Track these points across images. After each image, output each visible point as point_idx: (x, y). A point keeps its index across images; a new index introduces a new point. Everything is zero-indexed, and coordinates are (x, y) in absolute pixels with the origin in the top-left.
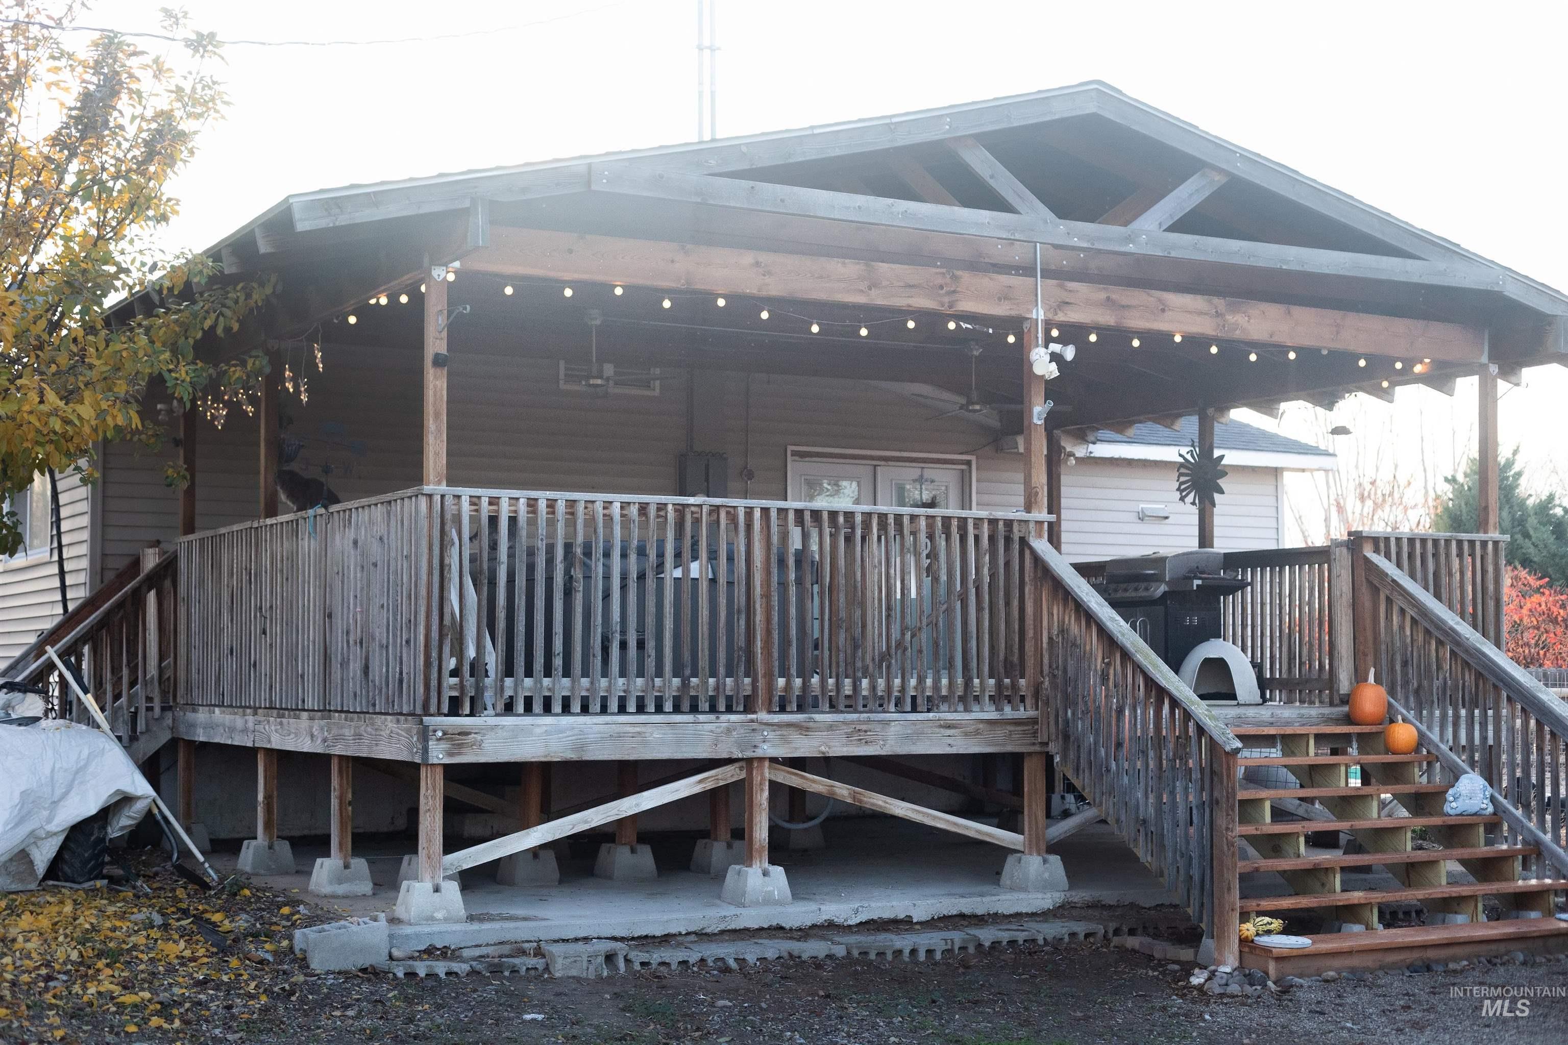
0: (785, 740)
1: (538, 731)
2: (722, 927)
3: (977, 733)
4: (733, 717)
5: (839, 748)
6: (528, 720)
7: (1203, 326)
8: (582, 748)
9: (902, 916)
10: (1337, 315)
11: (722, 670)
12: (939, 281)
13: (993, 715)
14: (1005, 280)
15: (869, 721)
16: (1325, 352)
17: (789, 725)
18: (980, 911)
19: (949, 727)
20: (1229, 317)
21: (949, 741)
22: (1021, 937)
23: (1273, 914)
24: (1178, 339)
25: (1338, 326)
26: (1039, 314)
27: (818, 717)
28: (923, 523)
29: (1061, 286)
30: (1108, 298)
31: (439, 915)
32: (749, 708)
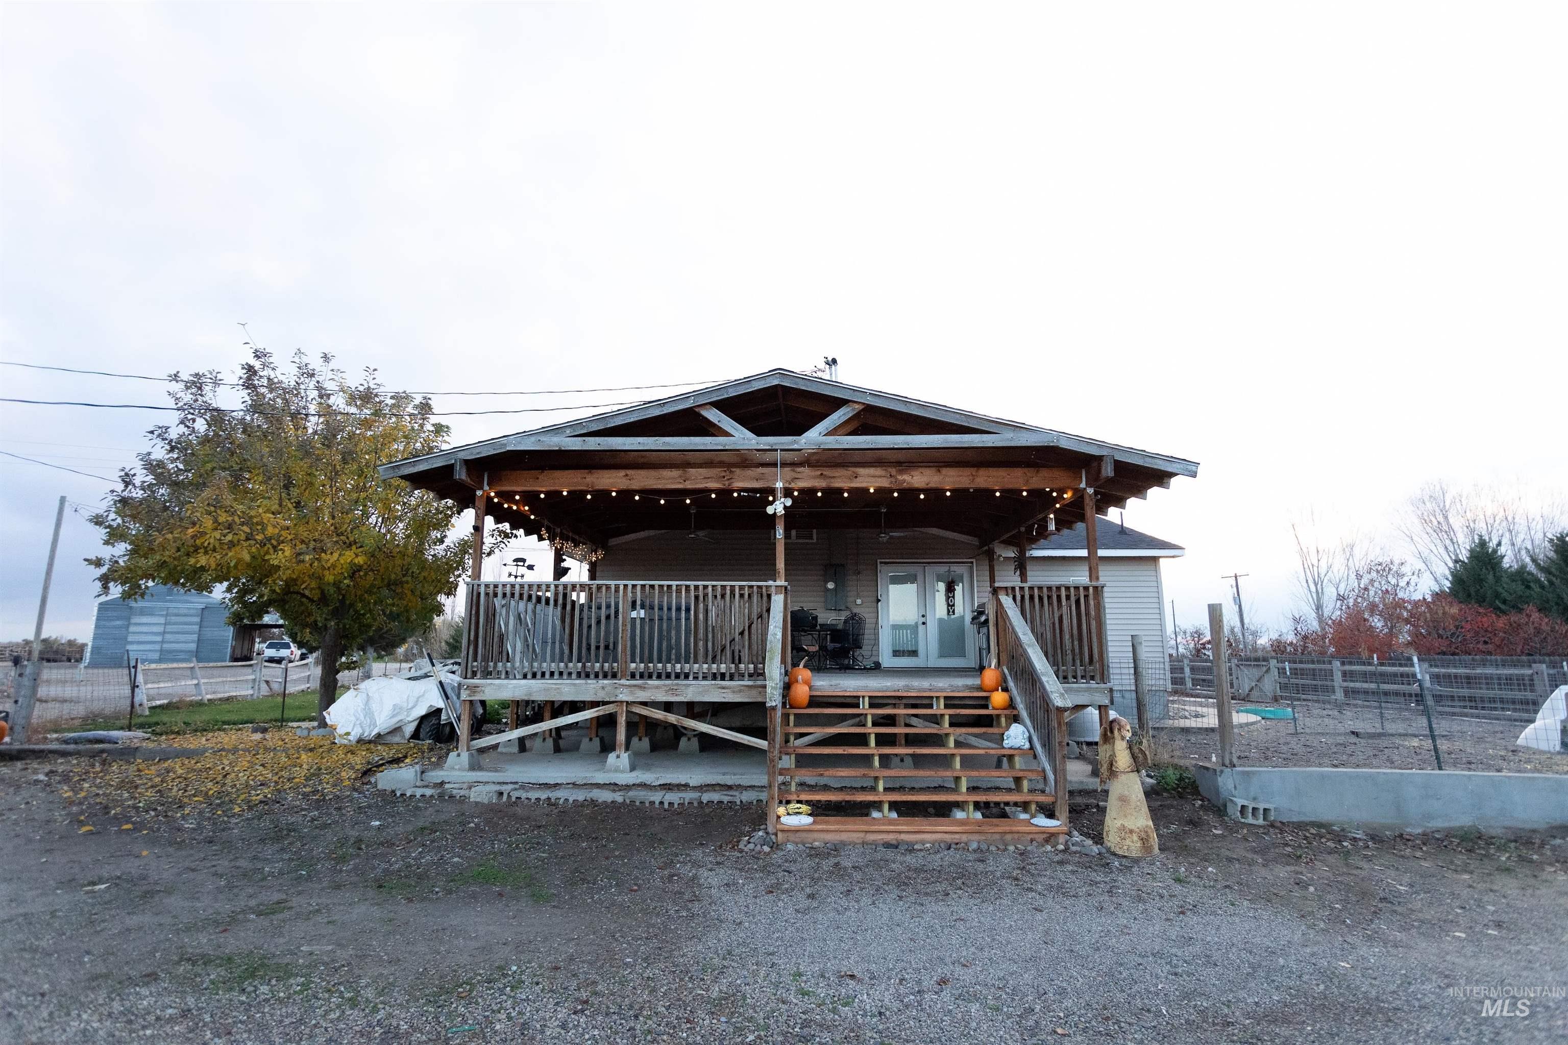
0: (632, 693)
1: (510, 686)
2: (584, 782)
3: (740, 691)
4: (606, 682)
5: (662, 697)
6: (506, 681)
7: (885, 483)
8: (530, 694)
9: (683, 783)
10: (973, 470)
11: (638, 660)
12: (724, 474)
13: (750, 683)
14: (760, 470)
15: (677, 685)
16: (971, 490)
17: (635, 686)
18: (729, 783)
19: (724, 688)
20: (900, 477)
21: (724, 695)
22: (726, 799)
23: (808, 803)
24: (872, 491)
25: (973, 476)
26: (779, 485)
27: (650, 682)
28: (710, 589)
29: (794, 471)
30: (822, 474)
31: (457, 767)
32: (614, 676)
